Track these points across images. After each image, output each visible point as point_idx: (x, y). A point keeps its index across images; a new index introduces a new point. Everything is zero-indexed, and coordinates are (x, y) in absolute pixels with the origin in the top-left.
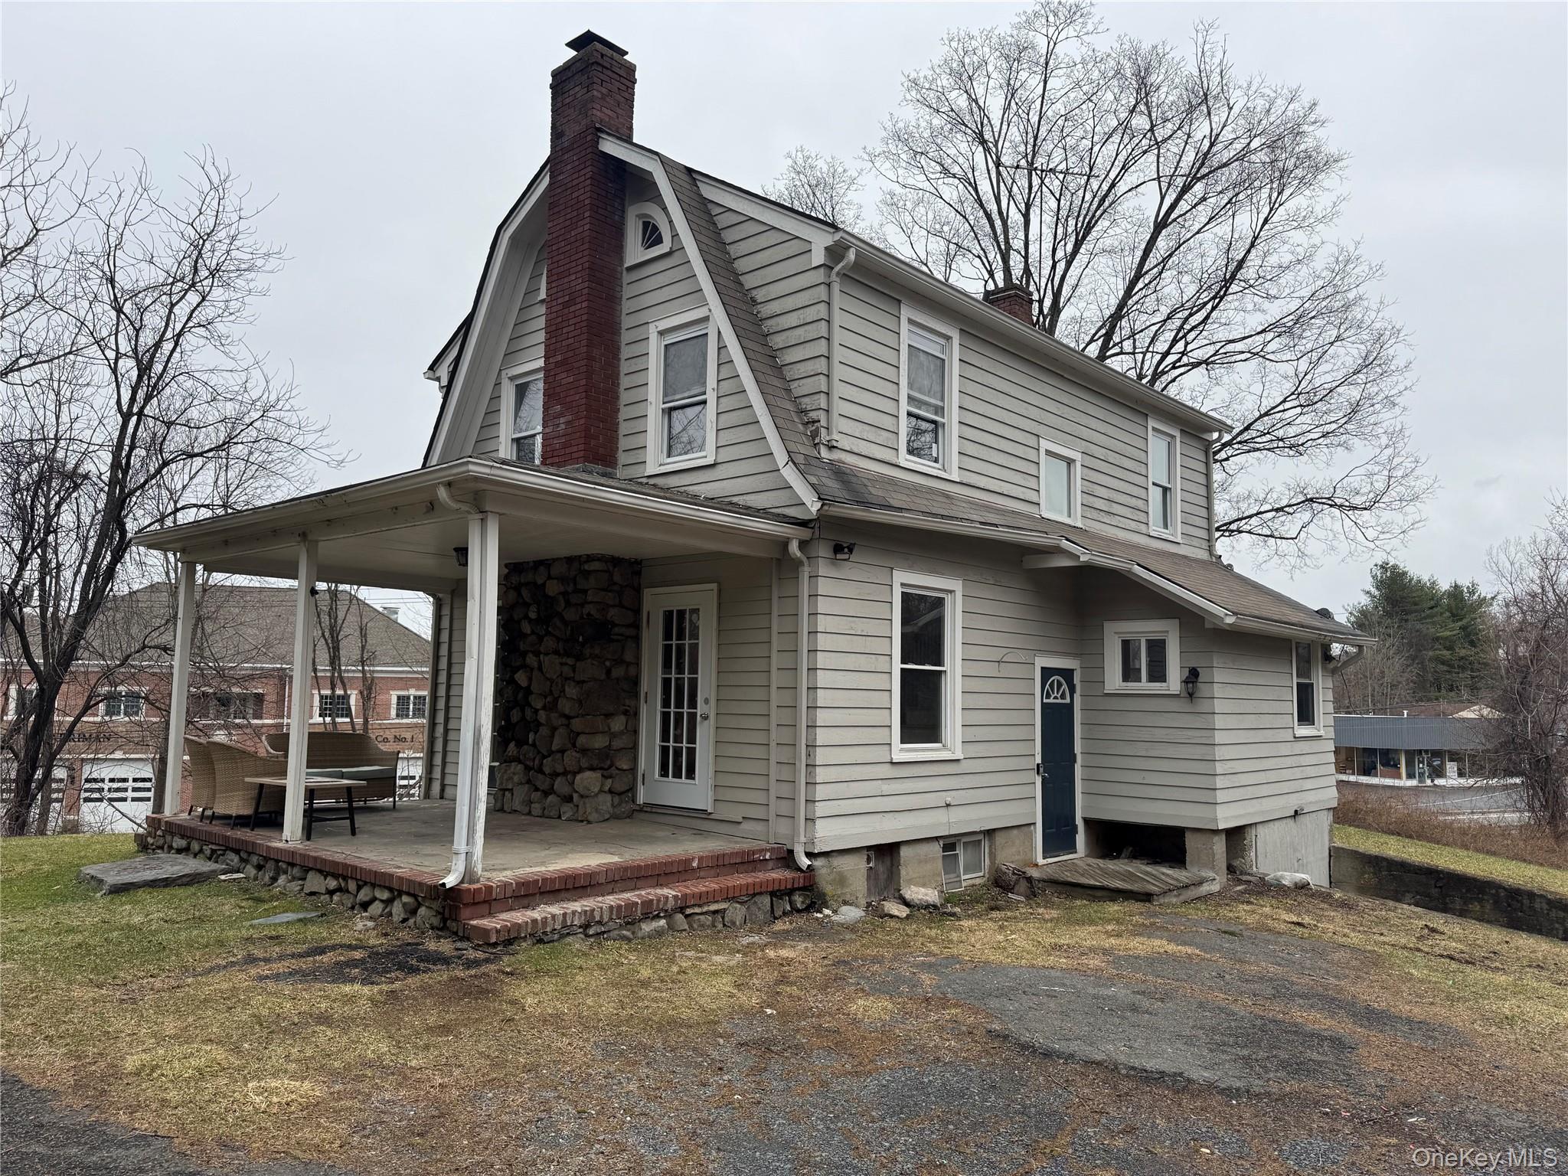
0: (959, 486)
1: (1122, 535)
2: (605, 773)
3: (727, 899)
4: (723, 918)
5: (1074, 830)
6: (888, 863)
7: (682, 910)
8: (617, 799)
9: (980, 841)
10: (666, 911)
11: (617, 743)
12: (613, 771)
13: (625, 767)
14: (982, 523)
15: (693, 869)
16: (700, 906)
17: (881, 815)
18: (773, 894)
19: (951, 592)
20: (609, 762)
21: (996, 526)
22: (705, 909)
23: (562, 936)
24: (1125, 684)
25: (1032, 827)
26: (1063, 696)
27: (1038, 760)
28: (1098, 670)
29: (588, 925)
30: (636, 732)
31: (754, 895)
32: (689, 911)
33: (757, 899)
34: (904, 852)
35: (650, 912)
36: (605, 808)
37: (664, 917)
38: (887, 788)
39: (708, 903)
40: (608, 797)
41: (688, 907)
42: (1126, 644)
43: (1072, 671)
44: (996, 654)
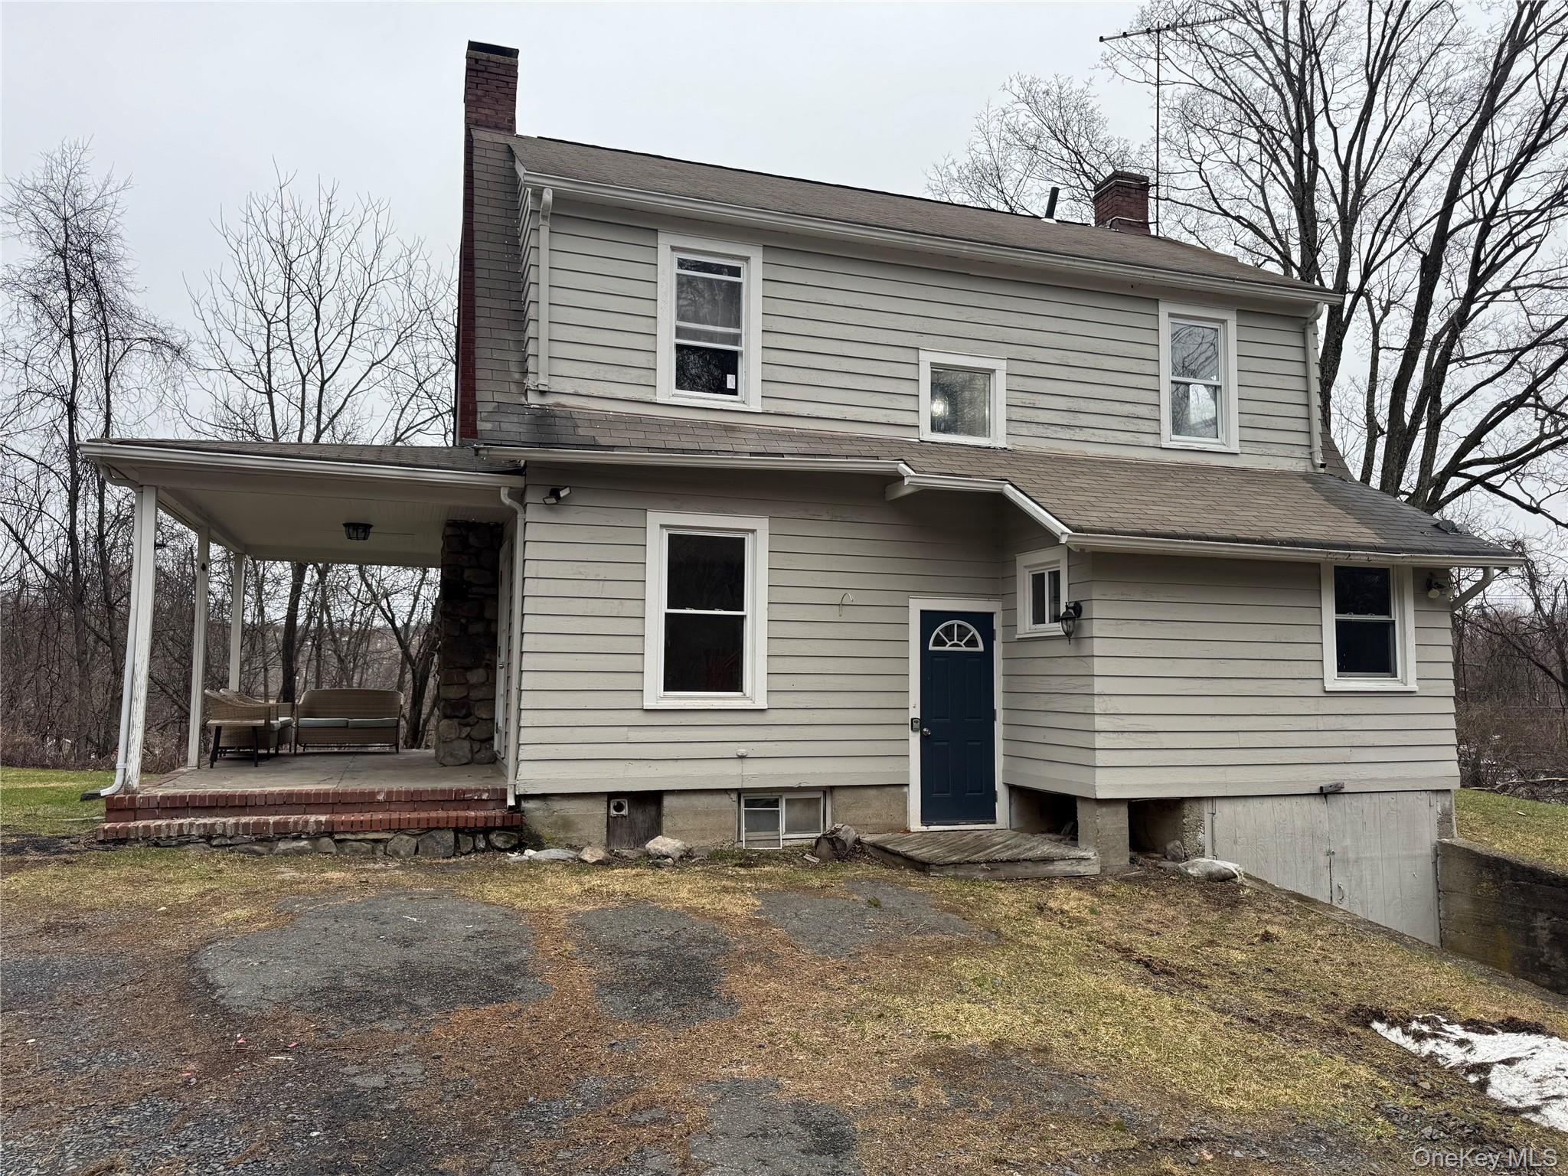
0: (762, 416)
1: (1092, 451)
2: (462, 721)
3: (389, 830)
4: (385, 847)
5: (993, 797)
6: (653, 813)
7: (330, 835)
8: (476, 747)
9: (819, 799)
10: (308, 833)
11: (475, 694)
12: (471, 720)
13: (484, 717)
14: (752, 454)
15: (379, 802)
16: (352, 833)
17: (627, 762)
18: (457, 831)
19: (753, 531)
20: (464, 712)
21: (782, 455)
22: (360, 836)
23: (180, 844)
24: (1034, 627)
25: (905, 789)
26: (972, 642)
27: (915, 712)
28: (1011, 610)
29: (208, 837)
30: (493, 685)
31: (429, 829)
32: (337, 837)
33: (437, 834)
34: (668, 802)
35: (284, 832)
36: (461, 753)
37: (305, 839)
38: (635, 735)
39: (365, 832)
40: (466, 744)
41: (337, 833)
42: (1038, 580)
43: (990, 615)
44: (835, 597)
